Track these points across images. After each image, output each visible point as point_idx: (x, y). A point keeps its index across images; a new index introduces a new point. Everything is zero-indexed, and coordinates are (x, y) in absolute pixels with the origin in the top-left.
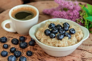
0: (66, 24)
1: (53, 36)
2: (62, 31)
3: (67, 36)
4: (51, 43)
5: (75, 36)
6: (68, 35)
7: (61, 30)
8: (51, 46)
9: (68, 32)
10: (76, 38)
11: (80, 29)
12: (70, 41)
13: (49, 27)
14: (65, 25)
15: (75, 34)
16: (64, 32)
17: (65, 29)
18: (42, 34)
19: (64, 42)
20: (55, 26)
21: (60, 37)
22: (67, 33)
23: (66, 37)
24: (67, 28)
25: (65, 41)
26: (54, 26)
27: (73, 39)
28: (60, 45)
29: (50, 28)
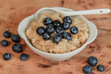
0: (67, 19)
1: (47, 37)
2: (60, 30)
3: (66, 39)
4: (44, 46)
5: (77, 37)
6: (67, 37)
7: (58, 29)
8: (43, 51)
9: (68, 31)
10: (78, 40)
11: (86, 25)
12: (70, 45)
13: (43, 23)
14: (65, 20)
15: (78, 34)
16: (62, 32)
17: (65, 26)
18: (33, 32)
19: (61, 47)
20: (52, 21)
21: (56, 40)
22: (66, 34)
23: (64, 39)
24: (68, 26)
25: (62, 45)
26: (50, 22)
27: (75, 40)
28: (55, 50)
29: (45, 24)
